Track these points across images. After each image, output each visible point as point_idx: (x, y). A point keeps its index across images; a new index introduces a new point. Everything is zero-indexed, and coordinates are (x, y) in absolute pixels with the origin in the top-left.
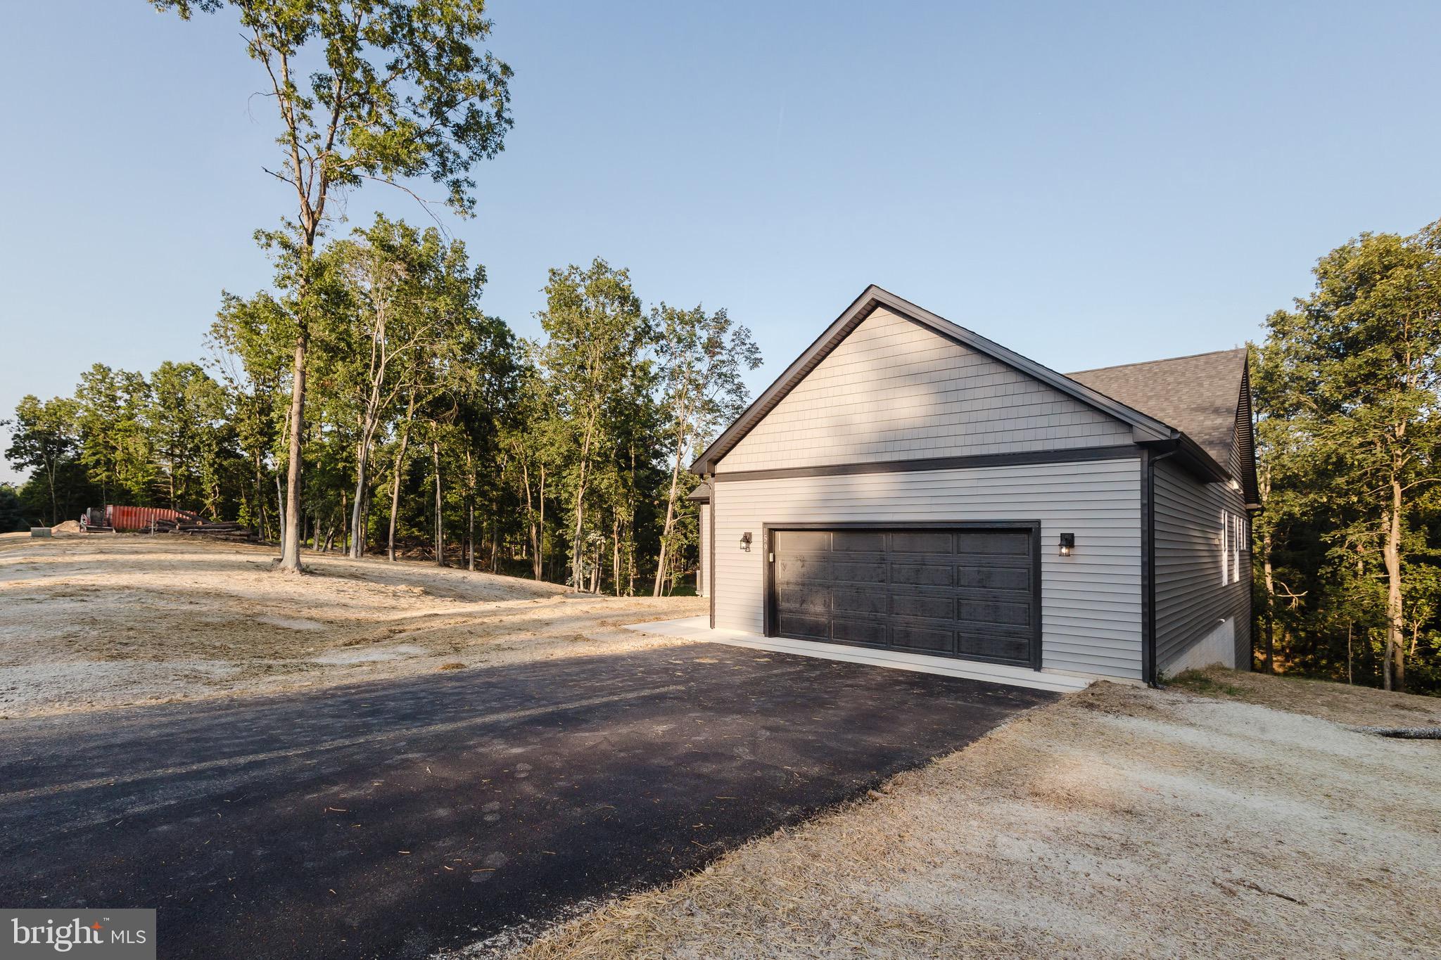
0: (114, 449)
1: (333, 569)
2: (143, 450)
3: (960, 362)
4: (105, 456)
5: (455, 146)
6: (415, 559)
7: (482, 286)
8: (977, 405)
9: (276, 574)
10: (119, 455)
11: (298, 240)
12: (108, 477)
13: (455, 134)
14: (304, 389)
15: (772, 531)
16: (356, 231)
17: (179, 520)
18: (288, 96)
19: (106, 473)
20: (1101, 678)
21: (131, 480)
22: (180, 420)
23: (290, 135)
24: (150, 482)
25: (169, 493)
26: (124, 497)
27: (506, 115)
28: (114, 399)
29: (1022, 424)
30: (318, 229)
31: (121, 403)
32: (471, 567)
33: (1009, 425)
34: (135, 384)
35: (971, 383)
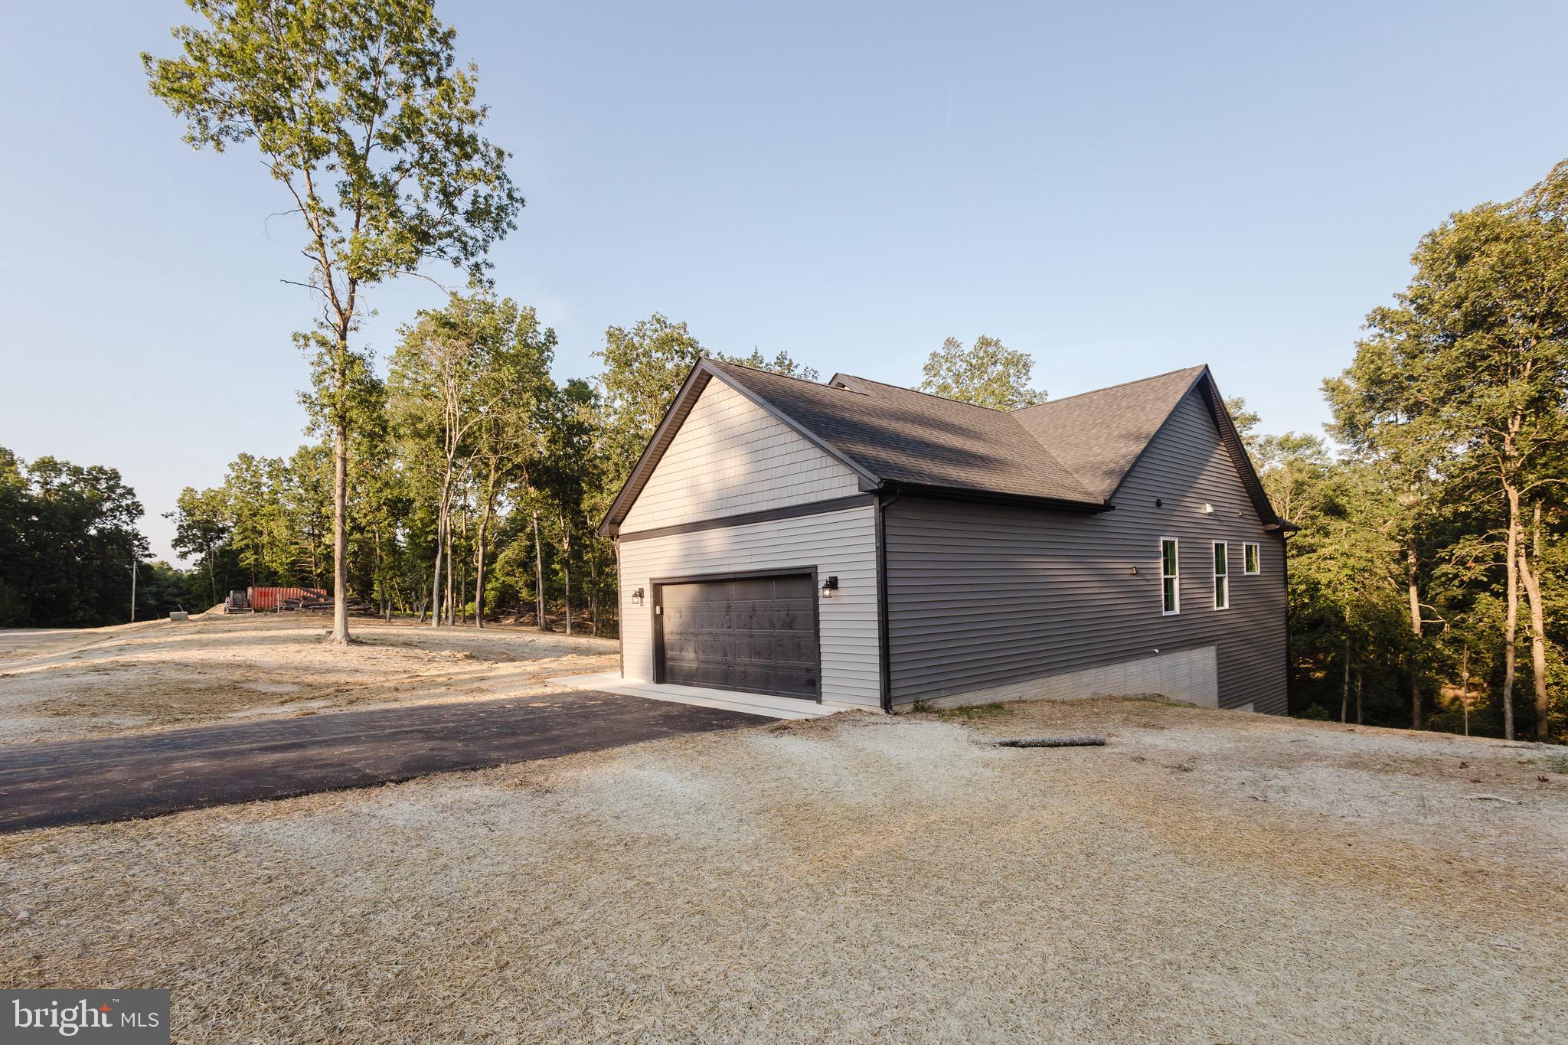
0: (261, 533)
1: (394, 639)
2: (286, 534)
3: (764, 424)
4: (253, 540)
5: (471, 231)
6: (527, 624)
7: (553, 348)
8: (776, 462)
9: (325, 645)
10: (265, 539)
11: (332, 337)
12: (256, 560)
13: (468, 220)
14: (346, 475)
15: (658, 587)
16: (420, 313)
17: (305, 598)
18: (312, 208)
19: (255, 557)
20: (856, 707)
21: (276, 561)
22: (316, 501)
23: (316, 242)
24: (293, 563)
25: (311, 572)
26: (271, 579)
27: (516, 195)
28: (259, 486)
29: (803, 478)
30: (350, 324)
31: (264, 489)
32: (568, 631)
33: (796, 479)
34: (277, 470)
35: (771, 442)
